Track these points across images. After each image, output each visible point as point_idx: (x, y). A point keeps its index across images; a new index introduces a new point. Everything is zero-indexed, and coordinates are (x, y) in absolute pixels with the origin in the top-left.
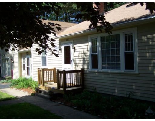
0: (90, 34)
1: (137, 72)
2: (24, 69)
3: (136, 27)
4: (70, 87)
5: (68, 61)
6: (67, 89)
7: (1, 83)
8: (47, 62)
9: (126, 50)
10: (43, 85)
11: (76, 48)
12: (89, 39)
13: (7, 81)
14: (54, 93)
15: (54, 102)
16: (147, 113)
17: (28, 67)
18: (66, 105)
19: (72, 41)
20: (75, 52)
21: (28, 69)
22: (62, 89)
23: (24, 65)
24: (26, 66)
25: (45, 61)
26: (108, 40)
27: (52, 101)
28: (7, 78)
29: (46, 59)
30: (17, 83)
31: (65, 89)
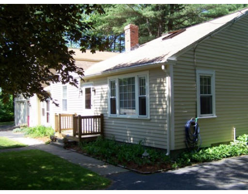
0: (109, 76)
1: (149, 118)
2: (44, 115)
3: (148, 71)
4: (87, 134)
5: (88, 105)
6: (83, 137)
7: (14, 132)
8: (68, 106)
9: (140, 95)
10: (60, 132)
11: (96, 91)
12: (108, 82)
13: (22, 130)
14: (69, 141)
15: (68, 150)
16: (144, 156)
17: (48, 112)
18: (78, 152)
19: (93, 83)
20: (95, 95)
21: (48, 114)
22: (77, 136)
23: (43, 110)
24: (46, 111)
25: (66, 105)
26: (125, 83)
27: (65, 149)
28: (22, 126)
29: (66, 102)
30: (32, 131)
31: (80, 137)
